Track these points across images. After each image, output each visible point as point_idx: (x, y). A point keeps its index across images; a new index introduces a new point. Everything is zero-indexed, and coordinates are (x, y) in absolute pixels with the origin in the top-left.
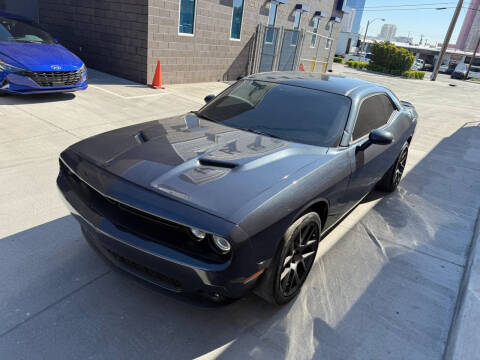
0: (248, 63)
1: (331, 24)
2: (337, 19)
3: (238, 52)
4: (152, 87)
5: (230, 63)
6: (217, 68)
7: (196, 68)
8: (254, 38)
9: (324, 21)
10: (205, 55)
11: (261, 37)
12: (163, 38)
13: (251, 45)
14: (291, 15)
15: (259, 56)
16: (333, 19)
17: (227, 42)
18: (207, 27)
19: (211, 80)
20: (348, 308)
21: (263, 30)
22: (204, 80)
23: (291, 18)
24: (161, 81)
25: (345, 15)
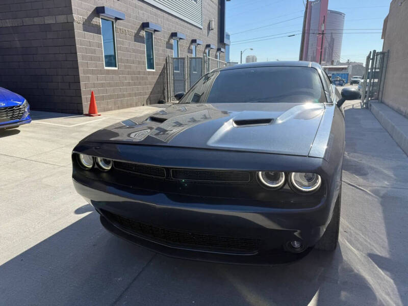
0: (164, 89)
1: (218, 54)
2: (222, 50)
3: (155, 81)
4: (89, 115)
5: (150, 90)
6: (140, 94)
7: (124, 96)
8: (165, 68)
9: (213, 52)
10: (129, 84)
11: (170, 67)
12: (93, 72)
13: (163, 73)
14: (189, 48)
15: (172, 82)
16: (219, 50)
17: (145, 73)
18: (128, 61)
19: (137, 105)
20: (386, 240)
21: (171, 61)
22: (131, 106)
23: (190, 51)
24: (97, 110)
25: (226, 47)
